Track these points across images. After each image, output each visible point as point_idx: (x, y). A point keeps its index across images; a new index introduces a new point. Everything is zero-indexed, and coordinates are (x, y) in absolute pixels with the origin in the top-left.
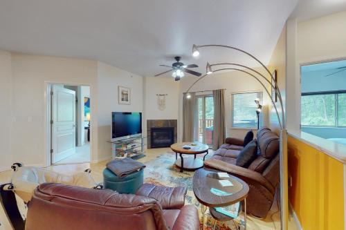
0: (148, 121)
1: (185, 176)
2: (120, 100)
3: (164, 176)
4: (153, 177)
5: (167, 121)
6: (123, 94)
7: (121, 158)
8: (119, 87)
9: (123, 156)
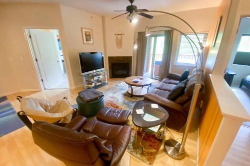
0: (109, 57)
1: (133, 100)
2: (85, 40)
3: (120, 100)
4: (112, 100)
5: (124, 58)
6: (86, 35)
7: (90, 86)
8: (82, 28)
9: (91, 85)
